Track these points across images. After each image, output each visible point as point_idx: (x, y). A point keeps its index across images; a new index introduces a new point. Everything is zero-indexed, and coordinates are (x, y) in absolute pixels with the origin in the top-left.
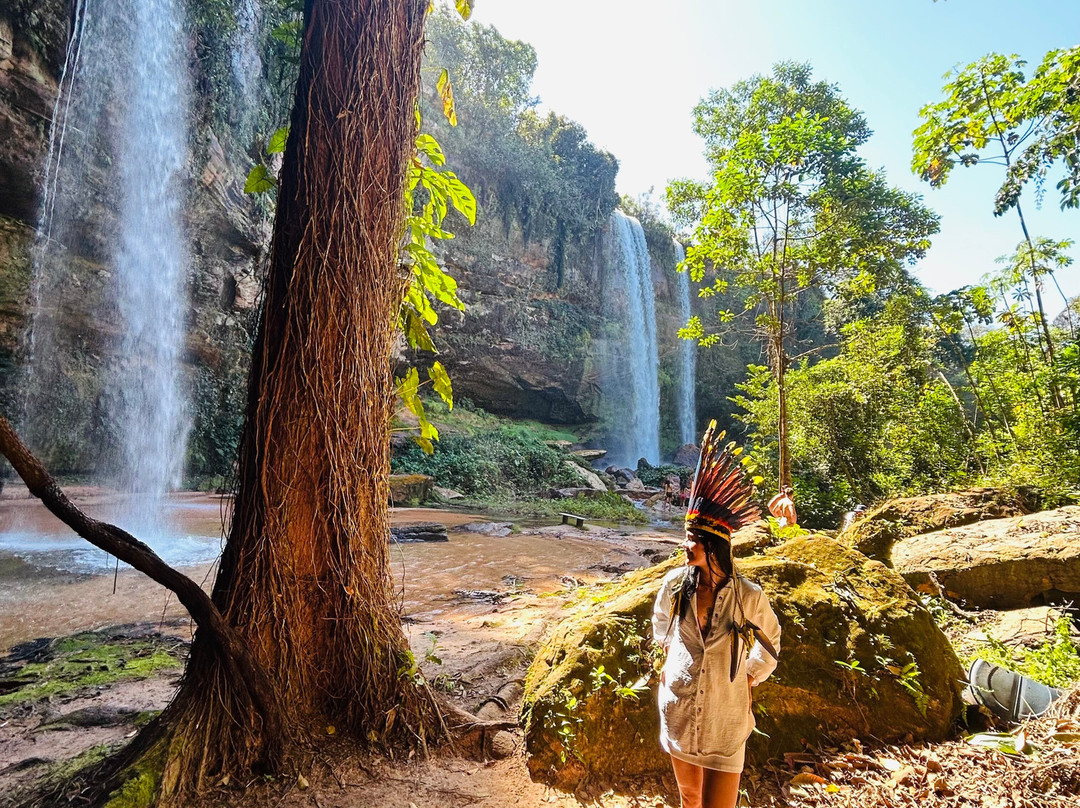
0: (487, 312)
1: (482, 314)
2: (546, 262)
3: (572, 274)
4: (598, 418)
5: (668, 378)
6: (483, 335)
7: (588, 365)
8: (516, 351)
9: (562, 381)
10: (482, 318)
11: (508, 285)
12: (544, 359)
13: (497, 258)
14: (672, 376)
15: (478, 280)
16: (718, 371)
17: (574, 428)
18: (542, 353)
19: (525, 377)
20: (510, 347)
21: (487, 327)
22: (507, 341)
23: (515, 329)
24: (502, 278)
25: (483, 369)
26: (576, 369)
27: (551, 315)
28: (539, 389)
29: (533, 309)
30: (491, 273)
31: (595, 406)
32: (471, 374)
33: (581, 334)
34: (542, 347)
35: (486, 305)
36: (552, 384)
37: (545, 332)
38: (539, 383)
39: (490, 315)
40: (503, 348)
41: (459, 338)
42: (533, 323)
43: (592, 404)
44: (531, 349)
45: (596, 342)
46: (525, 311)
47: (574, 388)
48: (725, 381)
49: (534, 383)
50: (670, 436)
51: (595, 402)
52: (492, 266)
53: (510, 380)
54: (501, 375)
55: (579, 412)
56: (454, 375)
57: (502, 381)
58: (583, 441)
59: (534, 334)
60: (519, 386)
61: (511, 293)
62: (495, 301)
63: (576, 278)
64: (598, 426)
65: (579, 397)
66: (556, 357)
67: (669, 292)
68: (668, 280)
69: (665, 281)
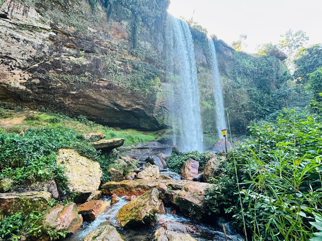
0: (88, 62)
1: (84, 63)
2: (126, 35)
3: (145, 44)
4: (169, 126)
5: (209, 106)
6: (85, 76)
7: (159, 97)
8: (109, 87)
9: (142, 105)
10: (84, 66)
11: (102, 47)
12: (129, 92)
13: (92, 30)
14: (212, 105)
15: (80, 43)
16: (237, 102)
17: (155, 133)
18: (128, 88)
19: (119, 102)
20: (106, 84)
21: (88, 71)
22: (103, 80)
23: (108, 73)
24: (97, 43)
25: (87, 97)
26: (152, 98)
27: (134, 67)
28: (129, 110)
29: (121, 63)
30: (88, 39)
31: (166, 120)
32: (81, 100)
33: (154, 79)
34: (127, 84)
35: (87, 58)
36: (137, 107)
37: (129, 76)
38: (129, 106)
39: (89, 64)
40: (101, 84)
41: (68, 77)
42: (121, 71)
43: (164, 119)
44: (120, 86)
45: (164, 84)
46: (115, 63)
47: (151, 109)
48: (241, 107)
49: (124, 106)
50: (213, 136)
51: (166, 117)
52: (88, 35)
53: (109, 104)
54: (102, 101)
55: (156, 122)
56: (69, 101)
57: (104, 105)
58: (158, 139)
59: (122, 77)
60: (116, 108)
61: (104, 52)
62: (93, 56)
63: (149, 47)
64: (168, 131)
65: (155, 115)
66: (137, 90)
67: (207, 62)
68: (206, 56)
69: (205, 57)
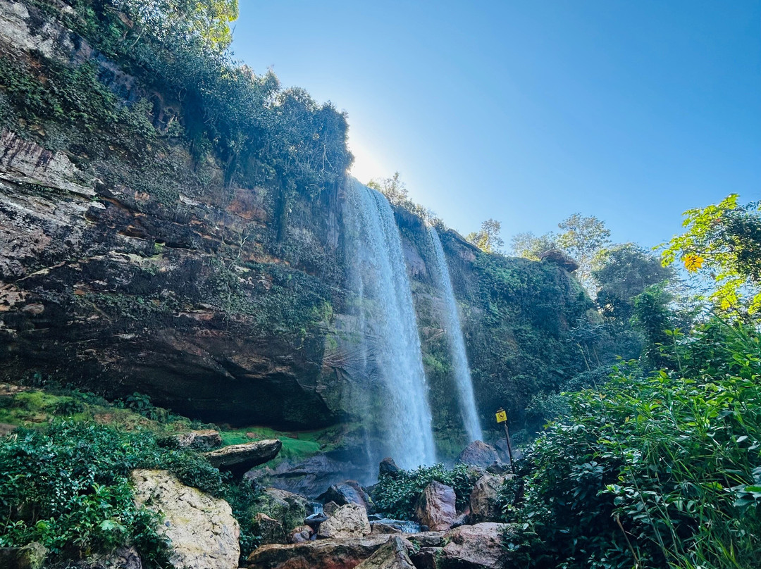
0: (172, 268)
1: (163, 269)
2: (262, 214)
3: (302, 235)
4: (353, 416)
5: (440, 365)
6: (162, 299)
7: (329, 344)
8: (218, 322)
9: (292, 365)
10: (162, 276)
11: (206, 237)
12: (263, 334)
13: (188, 202)
14: (443, 363)
15: (158, 225)
16: (495, 356)
17: (320, 432)
18: (260, 326)
19: (236, 359)
20: (209, 317)
21: (169, 288)
22: (203, 308)
23: (216, 293)
24: (196, 227)
25: (162, 347)
26: (314, 346)
27: (275, 280)
28: (260, 376)
29: (246, 270)
30: (181, 219)
31: (345, 399)
32: (142, 354)
33: (319, 306)
34: (259, 318)
35: (170, 259)
36: (278, 369)
37: (264, 300)
38: (259, 368)
39: (175, 272)
40: (197, 318)
41: (120, 299)
42: (246, 287)
43: (340, 397)
44: (243, 320)
45: (341, 317)
46: (233, 271)
47: (312, 374)
48: (504, 367)
49: (249, 367)
51: (345, 393)
52: (179, 210)
53: (211, 364)
54: (195, 357)
55: (322, 406)
56: (111, 356)
57: (197, 366)
58: (327, 450)
59: (249, 299)
60: (227, 374)
61: (211, 247)
62: (184, 254)
63: (309, 240)
64: (352, 427)
65: (320, 388)
66: (282, 331)
67: (428, 272)
68: (425, 261)
69: (422, 261)
